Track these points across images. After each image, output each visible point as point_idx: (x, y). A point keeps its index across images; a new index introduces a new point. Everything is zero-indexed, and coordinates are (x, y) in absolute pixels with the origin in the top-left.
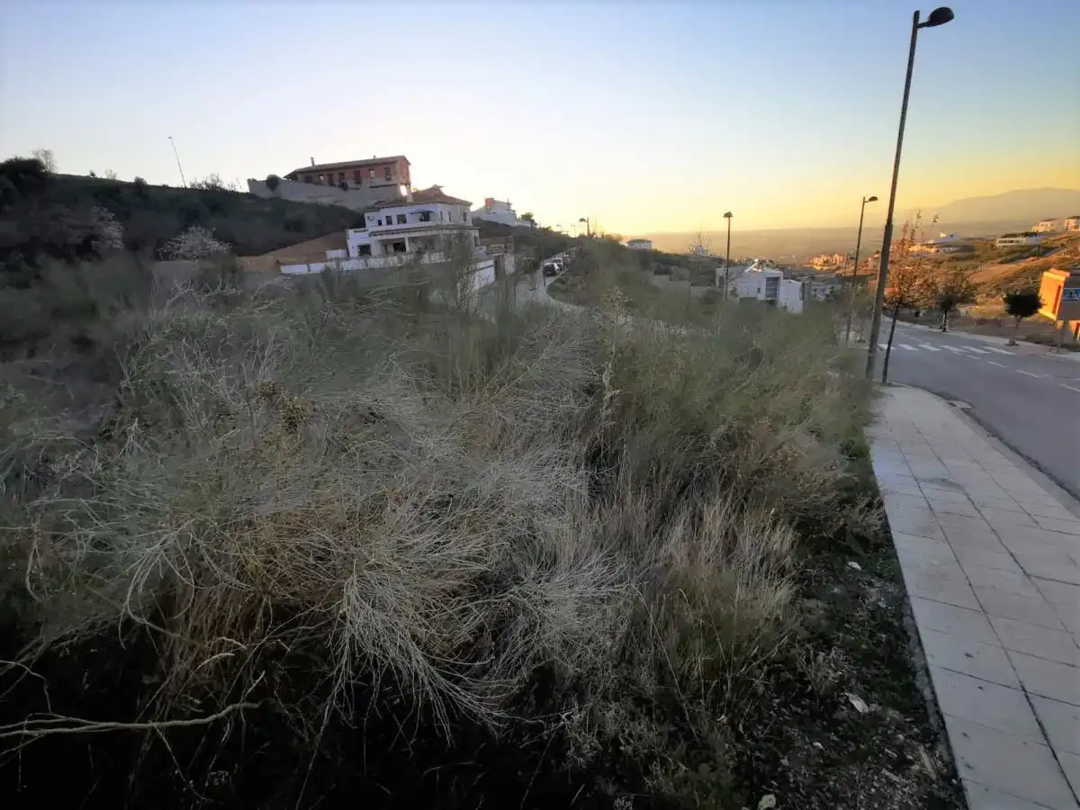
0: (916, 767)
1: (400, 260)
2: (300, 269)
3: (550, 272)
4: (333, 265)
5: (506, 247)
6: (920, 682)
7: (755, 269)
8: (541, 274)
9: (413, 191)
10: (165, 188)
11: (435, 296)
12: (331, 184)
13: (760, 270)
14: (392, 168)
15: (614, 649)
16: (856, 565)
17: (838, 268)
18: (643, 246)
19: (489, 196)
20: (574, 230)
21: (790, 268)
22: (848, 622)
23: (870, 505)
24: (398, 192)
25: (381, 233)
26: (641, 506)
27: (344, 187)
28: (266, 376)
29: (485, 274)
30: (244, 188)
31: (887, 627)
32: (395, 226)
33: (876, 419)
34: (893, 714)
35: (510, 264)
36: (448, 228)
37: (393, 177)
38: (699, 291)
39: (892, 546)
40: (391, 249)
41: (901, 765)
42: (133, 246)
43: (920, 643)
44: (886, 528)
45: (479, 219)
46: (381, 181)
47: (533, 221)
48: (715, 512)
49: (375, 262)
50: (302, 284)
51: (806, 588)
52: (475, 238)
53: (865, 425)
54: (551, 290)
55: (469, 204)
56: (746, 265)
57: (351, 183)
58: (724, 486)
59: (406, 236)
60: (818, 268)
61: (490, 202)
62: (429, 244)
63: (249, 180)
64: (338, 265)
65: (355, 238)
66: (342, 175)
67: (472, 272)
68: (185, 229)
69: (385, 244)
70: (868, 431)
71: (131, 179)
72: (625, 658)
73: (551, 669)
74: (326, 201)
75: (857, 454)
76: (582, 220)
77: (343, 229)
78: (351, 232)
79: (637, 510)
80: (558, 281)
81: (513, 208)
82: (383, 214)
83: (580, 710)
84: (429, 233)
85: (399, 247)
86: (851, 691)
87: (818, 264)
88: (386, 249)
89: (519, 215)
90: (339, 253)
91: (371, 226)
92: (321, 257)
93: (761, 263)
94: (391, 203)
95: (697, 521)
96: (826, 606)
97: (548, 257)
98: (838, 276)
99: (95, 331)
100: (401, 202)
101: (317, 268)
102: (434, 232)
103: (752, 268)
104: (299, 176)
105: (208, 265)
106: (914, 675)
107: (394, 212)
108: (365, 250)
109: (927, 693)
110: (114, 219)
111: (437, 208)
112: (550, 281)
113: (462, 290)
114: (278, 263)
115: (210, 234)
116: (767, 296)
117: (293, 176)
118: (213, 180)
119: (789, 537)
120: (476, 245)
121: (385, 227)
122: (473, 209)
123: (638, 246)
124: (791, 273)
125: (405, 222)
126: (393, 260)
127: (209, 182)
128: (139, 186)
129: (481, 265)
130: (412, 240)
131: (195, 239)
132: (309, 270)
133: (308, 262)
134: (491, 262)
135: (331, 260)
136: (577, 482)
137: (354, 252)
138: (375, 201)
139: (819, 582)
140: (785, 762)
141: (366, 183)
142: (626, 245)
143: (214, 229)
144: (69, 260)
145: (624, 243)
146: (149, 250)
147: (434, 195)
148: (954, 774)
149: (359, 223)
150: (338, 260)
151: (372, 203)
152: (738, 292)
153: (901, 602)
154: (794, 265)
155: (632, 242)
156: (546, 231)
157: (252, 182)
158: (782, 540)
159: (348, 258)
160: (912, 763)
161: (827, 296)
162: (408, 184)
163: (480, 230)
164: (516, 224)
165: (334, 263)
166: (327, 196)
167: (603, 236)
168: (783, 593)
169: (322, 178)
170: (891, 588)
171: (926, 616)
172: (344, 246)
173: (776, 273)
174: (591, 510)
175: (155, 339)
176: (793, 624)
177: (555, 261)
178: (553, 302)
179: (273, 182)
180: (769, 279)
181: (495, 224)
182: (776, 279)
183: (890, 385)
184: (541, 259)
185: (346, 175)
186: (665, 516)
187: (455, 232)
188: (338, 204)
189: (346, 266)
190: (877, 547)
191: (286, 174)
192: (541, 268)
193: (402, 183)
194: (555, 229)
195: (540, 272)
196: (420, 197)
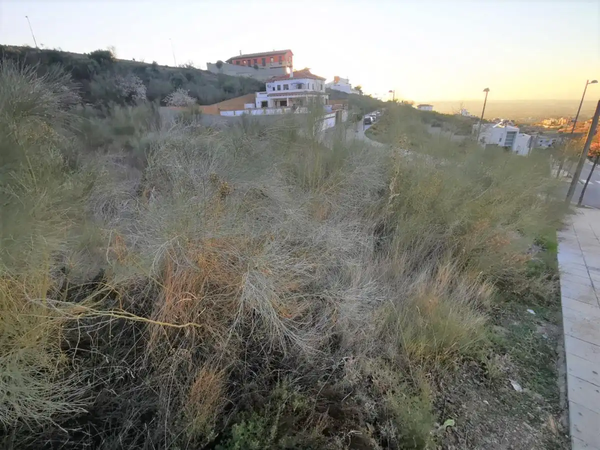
0: (544, 425)
1: (283, 111)
2: (230, 113)
3: (368, 122)
4: (247, 112)
5: (343, 106)
6: (560, 382)
7: (500, 126)
8: (363, 123)
9: (293, 71)
10: (166, 67)
11: (301, 133)
12: (250, 66)
13: (503, 127)
14: (282, 57)
15: (377, 332)
16: (532, 312)
17: (562, 127)
18: (427, 109)
19: (337, 75)
20: (385, 98)
21: (525, 126)
22: (520, 342)
23: (549, 278)
24: (285, 71)
25: (274, 95)
26: (403, 260)
27: (256, 67)
28: (212, 171)
29: (330, 122)
30: (205, 68)
31: (546, 350)
32: (282, 91)
33: (567, 227)
34: (539, 396)
35: (345, 115)
36: (311, 93)
37: (283, 62)
38: (460, 138)
39: (560, 305)
40: (279, 104)
41: (535, 421)
42: (151, 98)
43: (565, 361)
44: (558, 294)
45: (329, 88)
46: (277, 65)
47: (361, 92)
48: (446, 269)
49: (269, 112)
50: (231, 123)
51: (496, 317)
52: (326, 100)
53: (560, 230)
54: (367, 133)
55: (323, 80)
56: (494, 123)
57: (260, 65)
58: (454, 255)
59: (288, 97)
60: (546, 127)
61: (337, 79)
62: (300, 102)
63: (207, 64)
64: (250, 112)
65: (260, 97)
66: (255, 61)
67: (322, 120)
68: (175, 89)
69: (276, 101)
70: (560, 234)
71: (150, 62)
72: (382, 337)
73: (341, 337)
74: (246, 76)
75: (548, 247)
76: (391, 91)
77: (254, 91)
78: (258, 94)
79: (401, 262)
80: (371, 128)
81: (350, 82)
82: (276, 84)
83: (353, 358)
84: (300, 96)
85: (283, 103)
86: (513, 378)
87: (547, 124)
88: (276, 104)
89: (353, 87)
90: (251, 105)
91: (269, 91)
92: (241, 107)
93: (506, 122)
94: (281, 78)
95: (434, 272)
96: (508, 332)
97: (367, 113)
98: (561, 132)
99: (134, 142)
100: (287, 77)
101: (239, 113)
102: (303, 96)
103: (498, 125)
104: (233, 61)
105: (185, 109)
106: (557, 378)
107: (282, 83)
108: (264, 104)
109: (562, 389)
110: (143, 84)
111: (306, 82)
112: (367, 127)
113: (316, 131)
114: (219, 110)
115: (187, 93)
116: (506, 144)
117: (230, 61)
118: (190, 63)
119: (490, 291)
120: (327, 104)
121: (277, 92)
122: (326, 82)
123: (423, 109)
124: (525, 128)
125: (288, 89)
126: (279, 110)
127: (188, 64)
128: (154, 65)
129: (328, 116)
130: (291, 99)
131: (180, 96)
132: (235, 114)
133: (235, 110)
134: (334, 115)
135: (247, 109)
136: (368, 242)
137: (259, 105)
138: (272, 76)
139: (506, 318)
140: (464, 406)
141: (268, 66)
142: (416, 108)
143: (189, 90)
144: (123, 105)
145: (415, 106)
146: (158, 101)
147: (305, 74)
148: (568, 433)
149: (263, 89)
150: (250, 109)
151: (270, 77)
152: (486, 140)
153: (558, 337)
154: (528, 125)
155: (420, 106)
156: (368, 97)
157: (209, 64)
158: (487, 291)
159: (255, 108)
160: (543, 422)
161: (549, 146)
162: (291, 67)
163: (329, 95)
164: (351, 92)
165: (248, 111)
166: (247, 73)
167: (402, 102)
168: (481, 319)
169: (245, 62)
170: (554, 329)
171: (571, 345)
172: (254, 102)
173: (516, 129)
174: (374, 259)
175: (163, 148)
176: (483, 336)
177: (371, 116)
178: (367, 140)
179: (219, 64)
180: (508, 133)
181: (338, 92)
182: (515, 133)
183: (583, 207)
184: (363, 114)
185: (258, 61)
186: (416, 267)
187: (315, 96)
188: (253, 77)
189: (254, 113)
190: (549, 303)
191: (226, 60)
192: (363, 120)
193: (288, 66)
194: (373, 96)
195: (361, 122)
196: (297, 75)
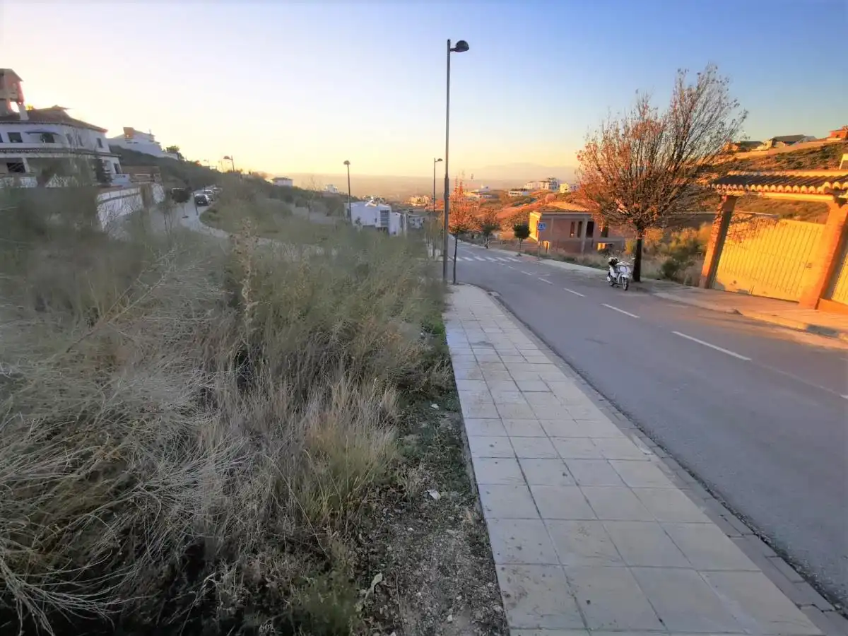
0: (464, 521)
1: (18, 182)
3: (200, 202)
5: (152, 177)
6: (468, 470)
7: (372, 204)
8: (193, 204)
9: (27, 109)
13: (375, 205)
15: (261, 510)
16: (435, 406)
17: (427, 205)
18: (284, 183)
20: (223, 167)
21: (396, 204)
22: (430, 445)
23: (442, 365)
24: (7, 108)
26: (283, 391)
29: (129, 202)
31: (452, 442)
32: (6, 144)
33: (449, 307)
34: (454, 494)
35: (158, 193)
36: (79, 152)
37: (1, 91)
38: (332, 220)
39: (456, 390)
41: (455, 524)
43: (468, 446)
44: (453, 379)
45: (119, 147)
47: (179, 155)
48: (340, 387)
51: (404, 427)
52: (116, 165)
53: (444, 311)
54: (205, 218)
55: (102, 131)
56: (365, 201)
59: (23, 156)
60: (414, 205)
61: (129, 132)
70: (445, 316)
75: (436, 332)
76: (227, 158)
80: (209, 210)
81: (156, 140)
83: (229, 570)
84: (55, 156)
85: (15, 168)
86: (431, 488)
87: (414, 201)
89: (164, 148)
93: (376, 200)
96: (418, 437)
97: (198, 188)
98: (427, 211)
100: (13, 118)
102: (60, 156)
103: (370, 203)
106: (465, 466)
107: (4, 129)
109: (471, 477)
111: (64, 131)
112: (202, 209)
116: (382, 224)
119: (393, 398)
120: (117, 172)
122: (108, 136)
123: (280, 183)
124: (398, 207)
125: (20, 141)
126: (7, 182)
130: (33, 161)
139: (414, 423)
140: (390, 548)
142: (271, 182)
145: (269, 180)
147: (57, 116)
148: (482, 518)
152: (361, 221)
153: (459, 424)
154: (399, 203)
155: (276, 179)
156: (195, 166)
158: (390, 398)
160: (462, 519)
161: (421, 224)
162: (19, 100)
163: (120, 158)
164: (162, 156)
167: (250, 173)
168: (389, 435)
170: (456, 416)
171: (470, 427)
173: (387, 207)
176: (394, 454)
177: (205, 193)
178: (206, 229)
180: (382, 212)
181: (139, 154)
182: (387, 212)
183: (458, 284)
184: (190, 189)
187: (90, 157)
190: (448, 391)
192: (192, 199)
193: (12, 100)
194: (203, 164)
195: (191, 202)
196: (36, 116)
